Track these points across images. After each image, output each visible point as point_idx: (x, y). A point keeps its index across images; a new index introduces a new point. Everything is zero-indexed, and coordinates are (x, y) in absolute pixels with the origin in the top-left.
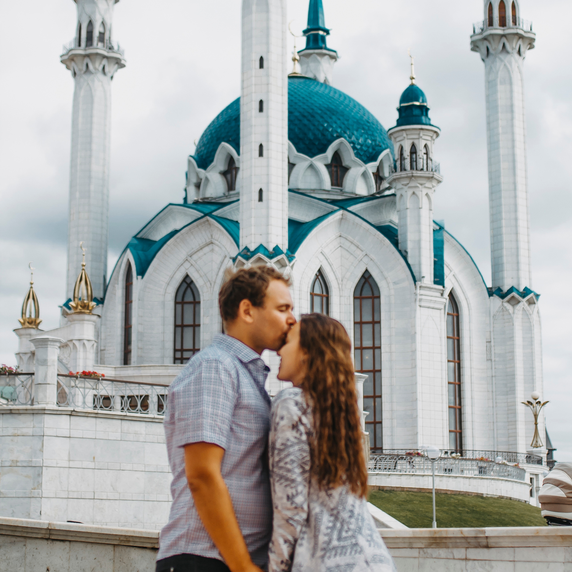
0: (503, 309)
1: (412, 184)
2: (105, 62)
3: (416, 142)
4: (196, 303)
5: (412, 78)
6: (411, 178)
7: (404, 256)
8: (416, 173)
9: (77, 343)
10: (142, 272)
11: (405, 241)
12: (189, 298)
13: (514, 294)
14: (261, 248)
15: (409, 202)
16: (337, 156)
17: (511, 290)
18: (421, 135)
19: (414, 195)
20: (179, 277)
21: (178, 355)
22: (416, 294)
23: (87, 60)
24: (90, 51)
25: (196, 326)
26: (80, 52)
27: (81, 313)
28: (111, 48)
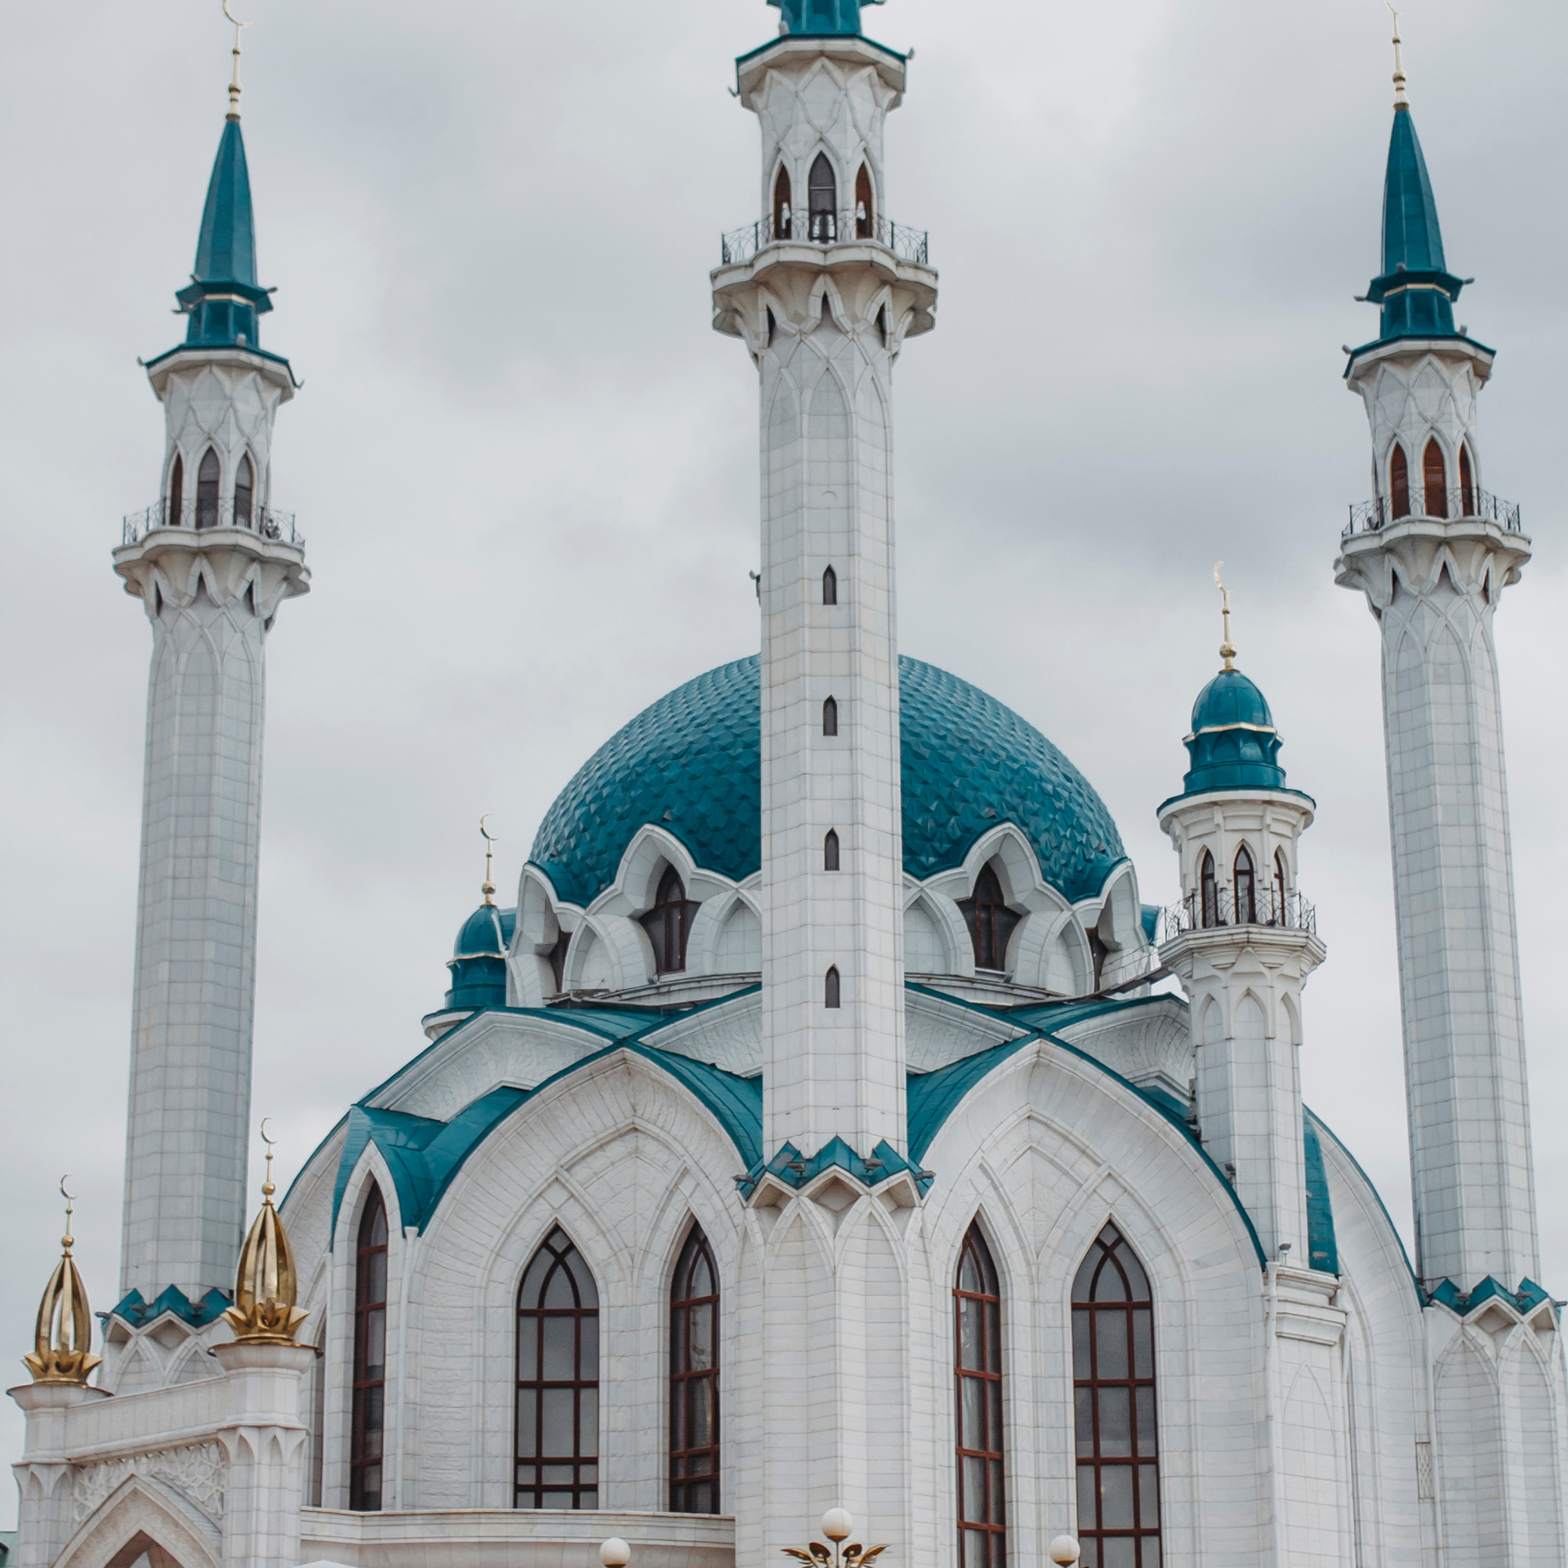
0: (1468, 1348)
1: (1244, 966)
2: (254, 572)
3: (1253, 840)
4: (584, 1314)
5: (1228, 653)
6: (1242, 947)
7: (1226, 1177)
8: (1259, 933)
9: (252, 1437)
10: (418, 1214)
11: (1227, 1136)
12: (560, 1297)
13: (1496, 1300)
14: (835, 1148)
15: (1237, 1019)
16: (989, 877)
17: (1487, 1287)
18: (1268, 820)
19: (1247, 998)
20: (532, 1233)
21: (528, 1476)
22: (1267, 1298)
23: (202, 565)
24: (209, 539)
25: (583, 1385)
26: (184, 536)
27: (265, 1343)
28: (272, 533)
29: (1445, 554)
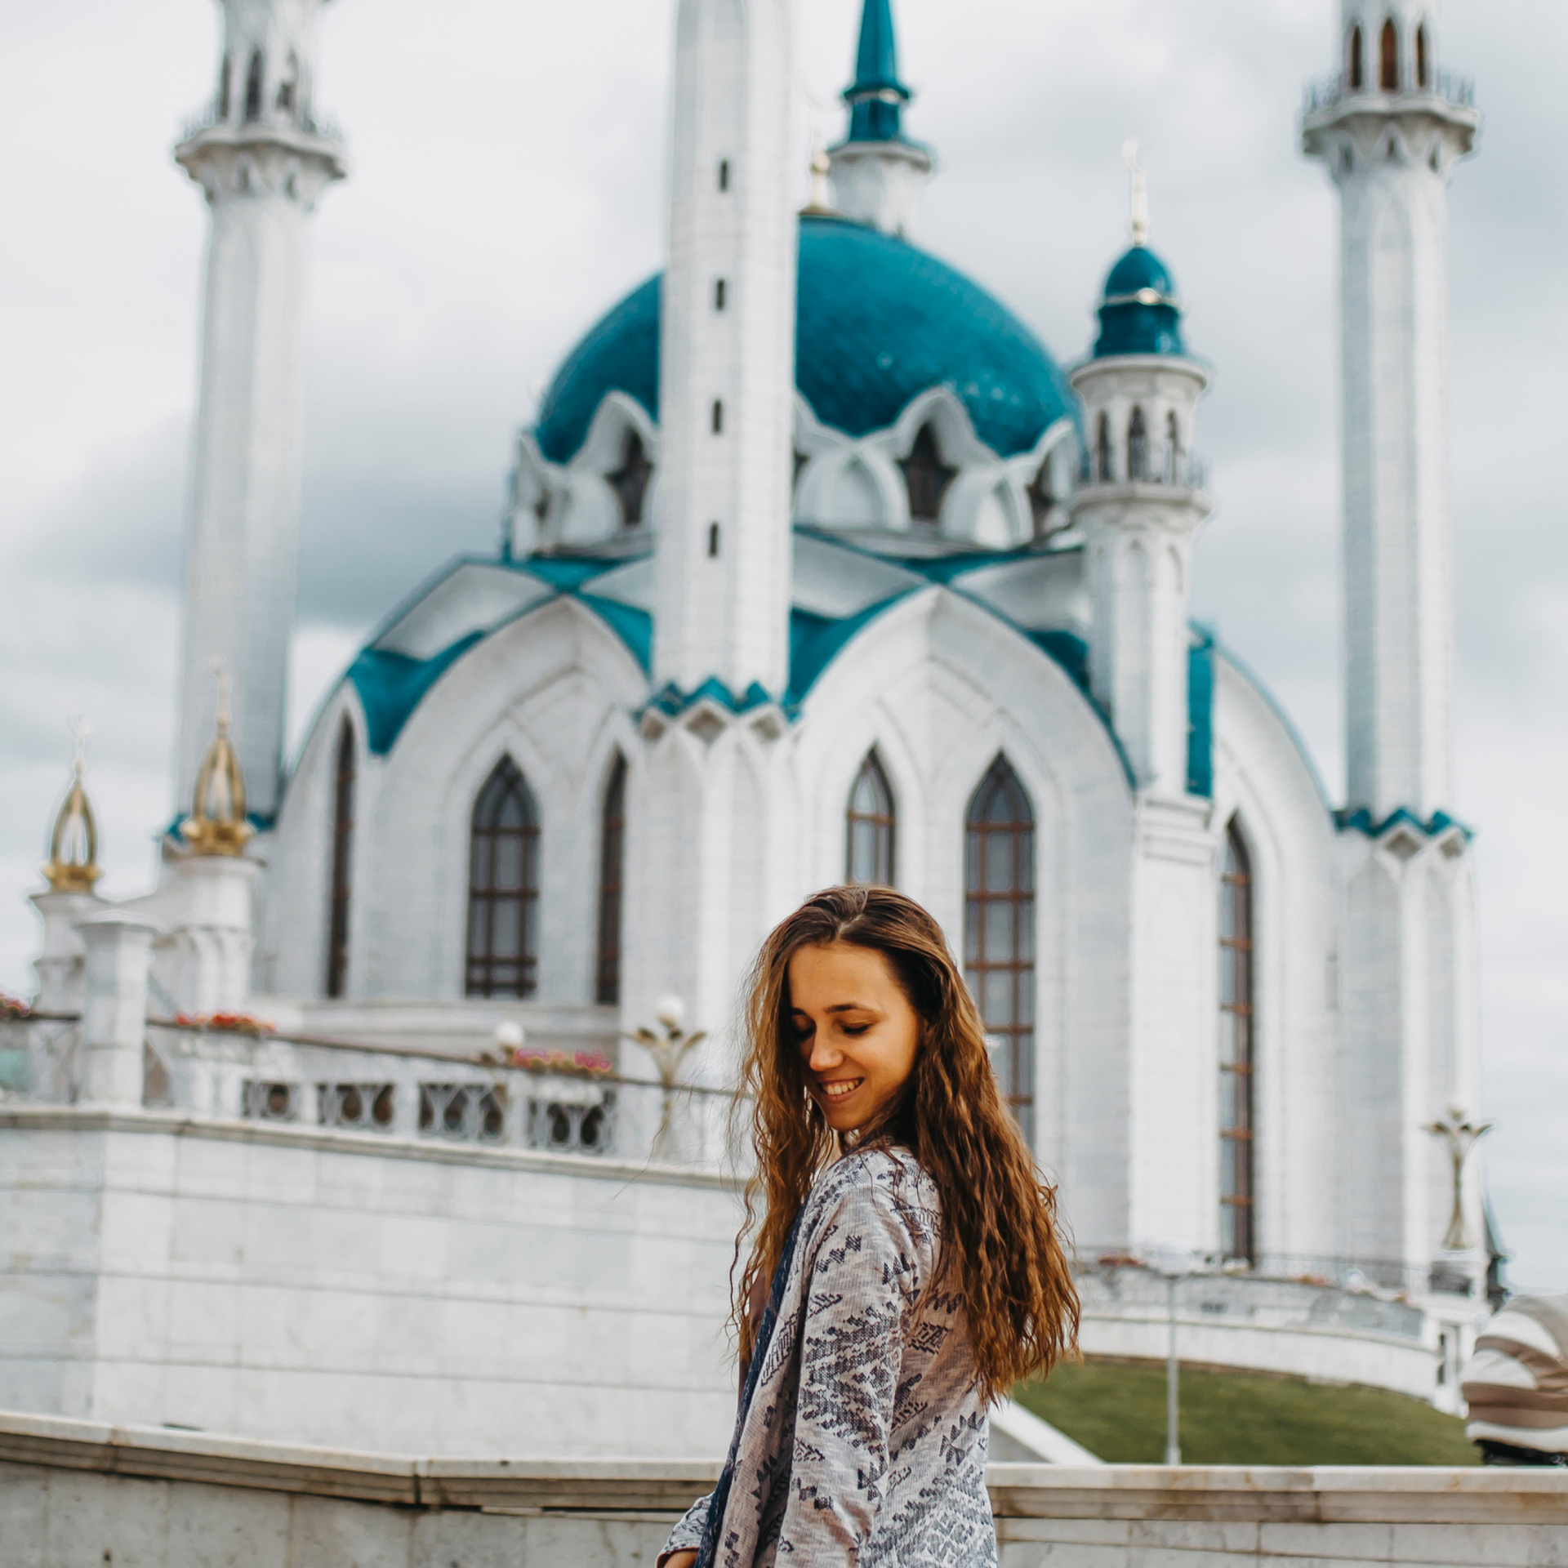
0: (1374, 870)
1: (1132, 518)
2: (293, 164)
3: (1145, 404)
4: (529, 833)
5: (1136, 227)
6: (1129, 501)
7: (1104, 713)
8: (1143, 489)
10: (383, 742)
11: (1108, 672)
12: (510, 817)
13: (1404, 827)
14: (712, 686)
15: (1121, 568)
16: (926, 439)
17: (1398, 816)
18: (1159, 385)
19: (1135, 549)
20: (483, 763)
21: (479, 974)
22: (1134, 821)
23: (244, 159)
24: (255, 133)
26: (228, 133)
27: (211, 853)
28: (310, 127)
29: (1393, 129)
